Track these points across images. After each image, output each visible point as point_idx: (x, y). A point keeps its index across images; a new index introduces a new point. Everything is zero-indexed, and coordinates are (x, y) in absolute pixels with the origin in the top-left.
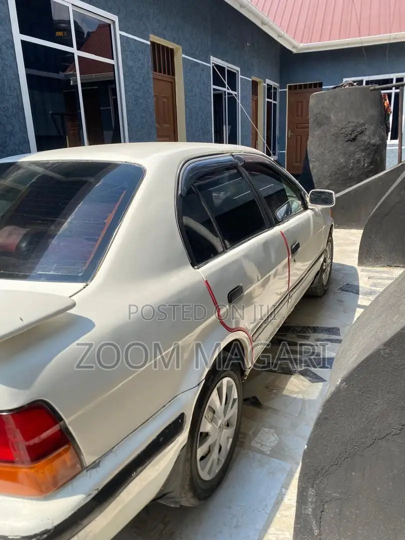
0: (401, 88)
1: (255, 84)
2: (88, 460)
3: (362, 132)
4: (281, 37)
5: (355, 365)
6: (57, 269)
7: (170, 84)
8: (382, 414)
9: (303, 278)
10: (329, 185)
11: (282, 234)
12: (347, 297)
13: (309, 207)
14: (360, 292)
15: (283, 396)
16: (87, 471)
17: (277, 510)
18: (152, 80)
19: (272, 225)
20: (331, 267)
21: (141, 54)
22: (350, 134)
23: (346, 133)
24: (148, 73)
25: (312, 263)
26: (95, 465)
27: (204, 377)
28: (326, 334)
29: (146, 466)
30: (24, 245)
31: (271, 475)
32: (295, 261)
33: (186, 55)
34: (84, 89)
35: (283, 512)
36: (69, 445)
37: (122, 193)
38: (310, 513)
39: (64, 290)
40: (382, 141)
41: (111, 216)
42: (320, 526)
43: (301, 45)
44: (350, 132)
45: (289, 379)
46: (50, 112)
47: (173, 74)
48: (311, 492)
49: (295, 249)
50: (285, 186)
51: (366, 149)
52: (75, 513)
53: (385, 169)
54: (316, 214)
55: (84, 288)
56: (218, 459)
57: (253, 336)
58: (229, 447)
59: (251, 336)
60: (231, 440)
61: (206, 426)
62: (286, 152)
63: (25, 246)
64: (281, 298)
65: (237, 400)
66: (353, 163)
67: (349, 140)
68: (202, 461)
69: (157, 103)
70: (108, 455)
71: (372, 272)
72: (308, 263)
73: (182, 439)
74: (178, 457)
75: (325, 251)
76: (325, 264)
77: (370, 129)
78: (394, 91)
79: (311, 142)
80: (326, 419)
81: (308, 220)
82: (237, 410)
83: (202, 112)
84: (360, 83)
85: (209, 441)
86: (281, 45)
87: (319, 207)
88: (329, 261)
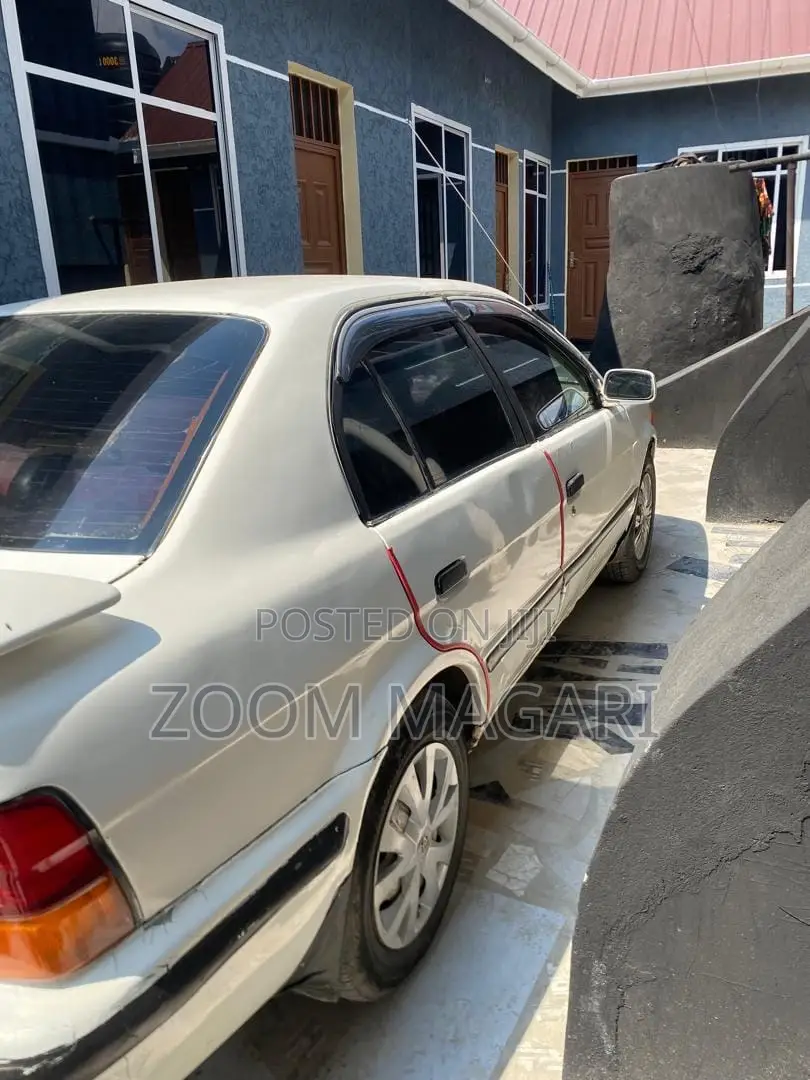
0: (790, 166)
1: (502, 161)
2: (148, 906)
3: (714, 256)
4: (552, 65)
5: (679, 714)
6: (85, 529)
7: (330, 160)
8: (733, 810)
9: (591, 545)
10: (651, 360)
11: (548, 456)
12: (683, 583)
13: (605, 404)
14: (710, 574)
15: (553, 780)
16: (146, 929)
17: (536, 1008)
18: (293, 153)
19: (528, 440)
20: (651, 523)
21: (270, 99)
22: (691, 259)
23: (684, 256)
24: (285, 137)
25: (610, 515)
26: (162, 917)
27: (386, 743)
28: (642, 656)
29: (267, 920)
30: (26, 481)
31: (526, 937)
32: (574, 511)
33: (362, 102)
34: (157, 173)
35: (548, 1011)
36: (107, 876)
37: (221, 374)
38: (596, 1010)
39: (98, 570)
40: (755, 273)
41: (196, 423)
42: (616, 1036)
43: (594, 81)
44: (691, 256)
45: (566, 746)
46: (91, 218)
47: (337, 141)
48: (599, 967)
49: (574, 488)
50: (556, 364)
51: (725, 289)
52: (119, 1014)
53: (760, 328)
54: (618, 417)
55: (140, 564)
56: (419, 906)
57: (488, 660)
58: (441, 883)
59: (485, 660)
60: (445, 868)
61: (393, 840)
62: (565, 295)
63: (29, 483)
64: (547, 585)
65: (457, 789)
66: (698, 317)
67: (689, 271)
68: (383, 912)
69: (304, 197)
70: (187, 897)
71: (734, 533)
72: (604, 515)
73: (342, 865)
74: (334, 901)
75: (638, 491)
76: (638, 517)
77: (731, 247)
78: (778, 173)
79: (613, 275)
80: (623, 821)
81: (602, 429)
82: (457, 809)
83: (396, 215)
84: (712, 156)
85: (399, 871)
86: (553, 81)
87: (624, 405)
88: (646, 512)
